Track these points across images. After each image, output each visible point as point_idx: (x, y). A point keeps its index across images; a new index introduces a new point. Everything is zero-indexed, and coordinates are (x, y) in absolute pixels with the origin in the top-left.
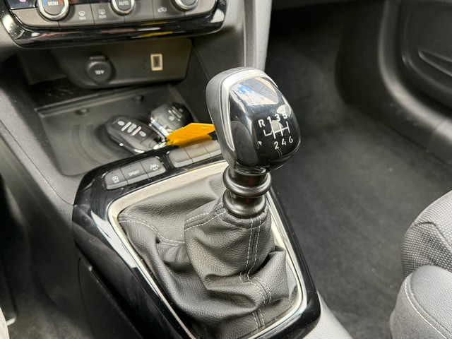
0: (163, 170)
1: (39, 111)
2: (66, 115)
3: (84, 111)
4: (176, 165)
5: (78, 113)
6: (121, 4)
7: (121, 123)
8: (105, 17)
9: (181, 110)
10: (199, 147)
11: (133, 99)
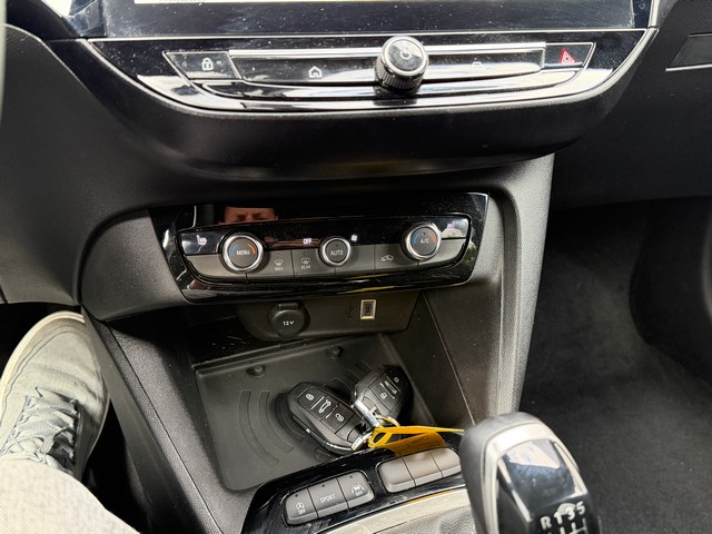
0: (370, 496)
1: (196, 368)
2: (234, 375)
3: (259, 371)
4: (390, 489)
5: (251, 372)
6: (332, 253)
7: (310, 397)
8: (309, 267)
9: (397, 380)
10: (425, 458)
11: (328, 353)
